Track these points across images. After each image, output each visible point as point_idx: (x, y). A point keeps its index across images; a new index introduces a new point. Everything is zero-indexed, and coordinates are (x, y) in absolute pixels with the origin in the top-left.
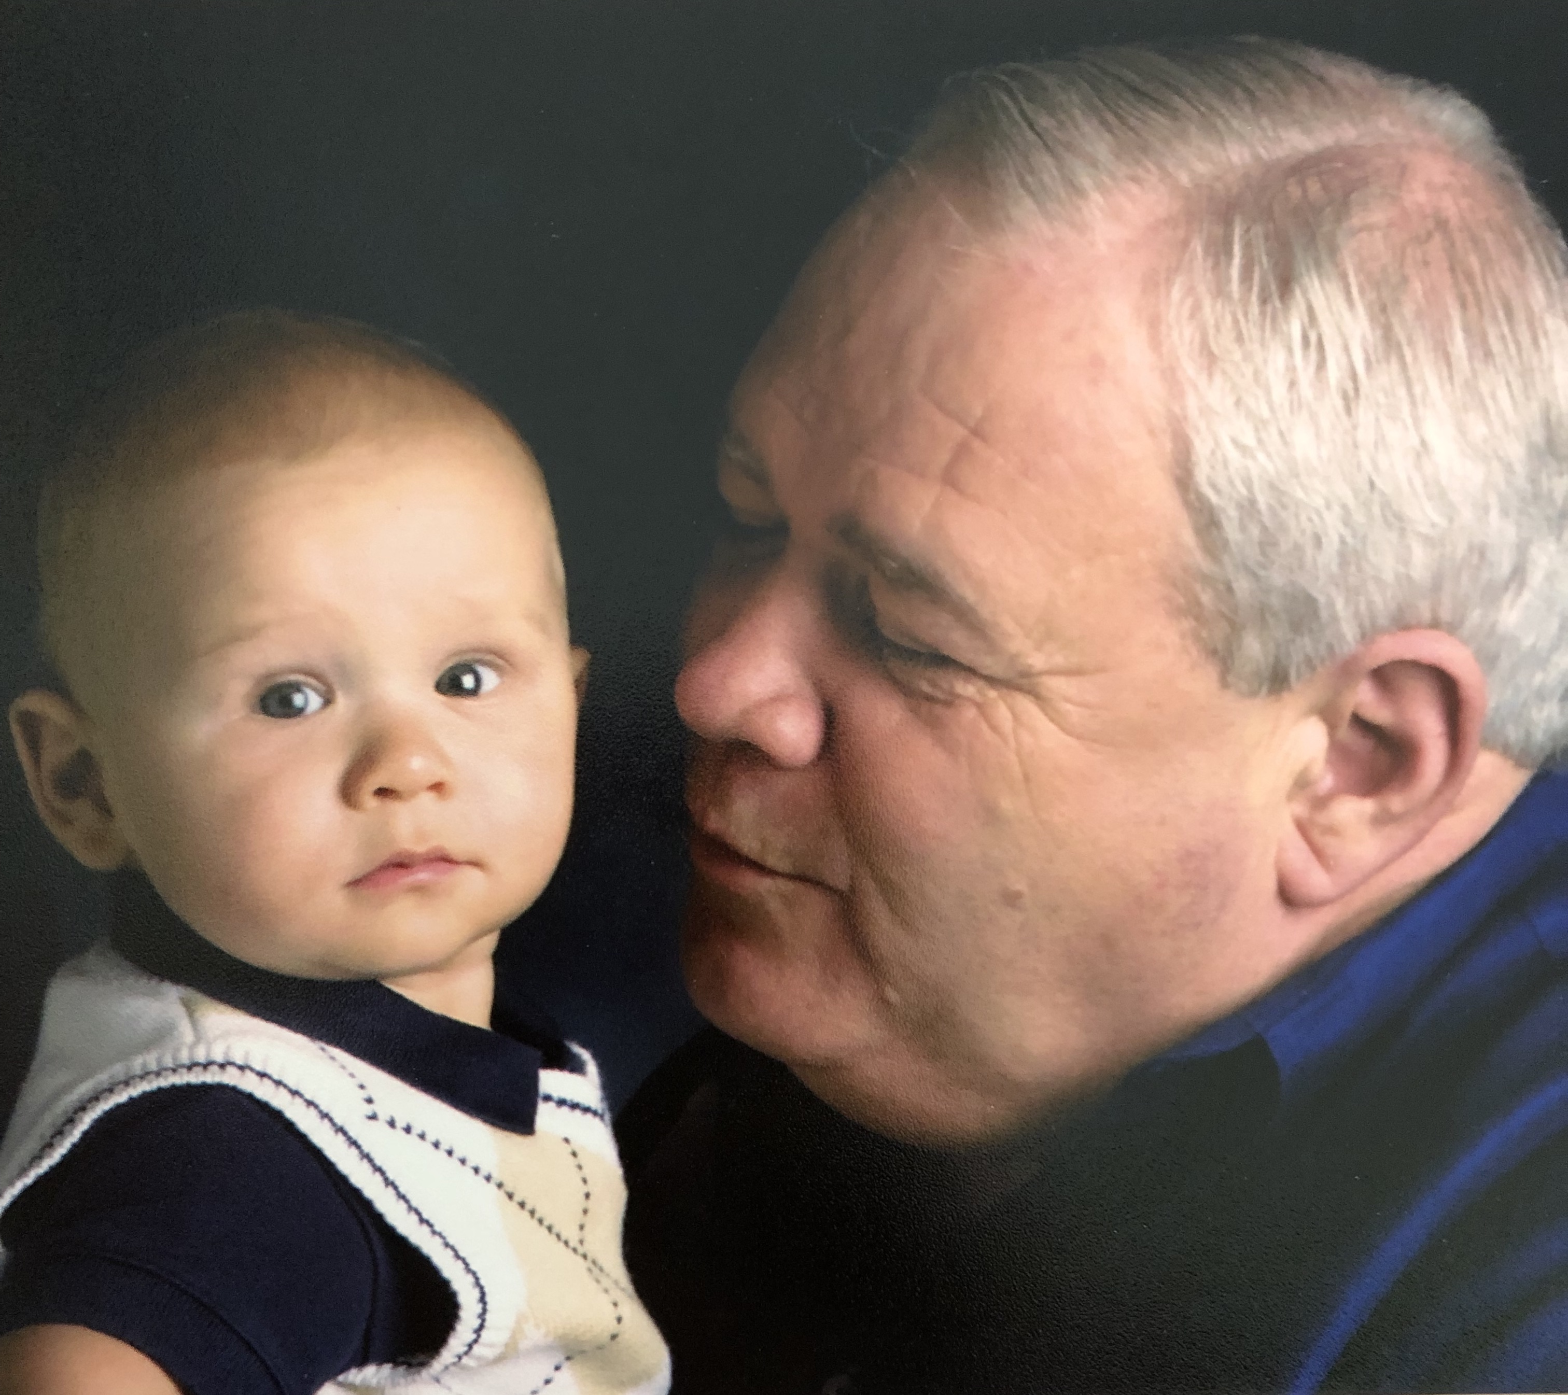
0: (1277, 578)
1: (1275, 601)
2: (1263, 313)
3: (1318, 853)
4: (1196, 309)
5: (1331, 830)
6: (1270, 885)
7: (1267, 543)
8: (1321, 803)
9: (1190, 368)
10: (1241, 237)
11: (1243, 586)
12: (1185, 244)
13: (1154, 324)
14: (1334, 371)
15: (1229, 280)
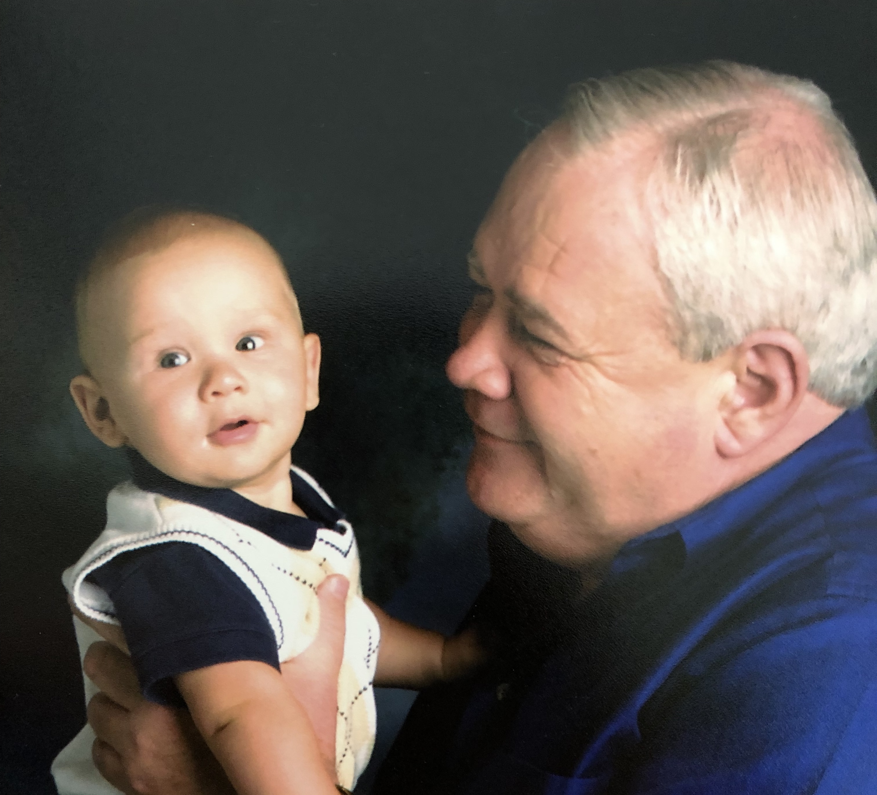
0: (703, 310)
1: (703, 320)
2: (690, 190)
3: (735, 434)
4: (660, 189)
5: (741, 424)
6: (712, 448)
7: (696, 294)
8: (735, 411)
9: (656, 215)
10: (681, 155)
11: (687, 315)
12: (655, 158)
13: (640, 197)
14: (725, 214)
15: (675, 175)
